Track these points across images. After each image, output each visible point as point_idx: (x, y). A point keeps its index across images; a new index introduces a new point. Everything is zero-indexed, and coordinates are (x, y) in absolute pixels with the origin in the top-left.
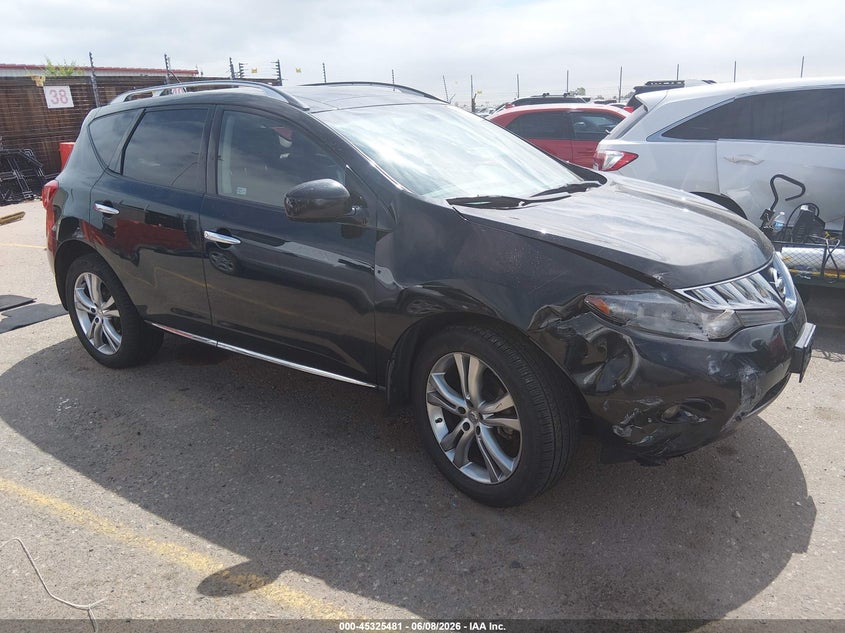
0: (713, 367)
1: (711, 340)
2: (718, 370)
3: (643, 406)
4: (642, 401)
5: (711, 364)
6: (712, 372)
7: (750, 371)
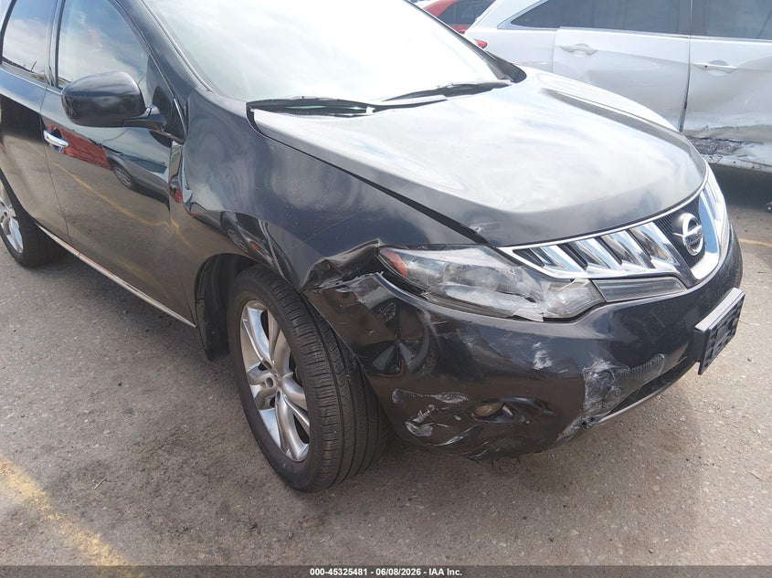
0: (543, 360)
1: (546, 320)
2: (549, 363)
3: (439, 404)
4: (438, 397)
5: (538, 355)
6: (539, 366)
7: (602, 366)
